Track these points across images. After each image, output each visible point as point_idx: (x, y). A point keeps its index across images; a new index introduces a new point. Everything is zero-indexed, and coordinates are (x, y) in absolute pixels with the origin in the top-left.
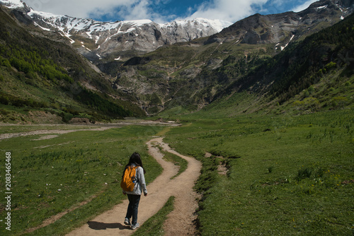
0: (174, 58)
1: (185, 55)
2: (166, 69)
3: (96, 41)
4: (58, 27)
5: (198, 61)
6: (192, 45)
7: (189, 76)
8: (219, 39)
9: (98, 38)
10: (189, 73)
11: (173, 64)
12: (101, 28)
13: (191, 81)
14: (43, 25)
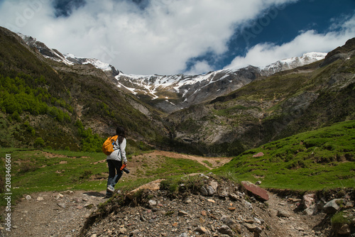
0: (272, 89)
2: (259, 104)
3: (184, 95)
4: (145, 86)
5: (311, 85)
6: (300, 72)
7: (297, 107)
9: (186, 91)
10: (297, 103)
11: (271, 97)
12: (191, 81)
14: (129, 85)
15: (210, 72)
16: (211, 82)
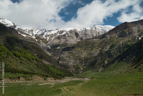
1: (91, 45)
2: (82, 52)
3: (48, 40)
4: (29, 34)
5: (97, 47)
6: (94, 40)
7: (94, 55)
8: (107, 36)
10: (94, 54)
12: (49, 33)
13: (95, 57)
14: (23, 33)
15: (57, 30)
16: (58, 34)
